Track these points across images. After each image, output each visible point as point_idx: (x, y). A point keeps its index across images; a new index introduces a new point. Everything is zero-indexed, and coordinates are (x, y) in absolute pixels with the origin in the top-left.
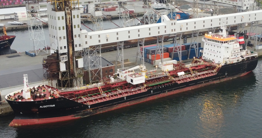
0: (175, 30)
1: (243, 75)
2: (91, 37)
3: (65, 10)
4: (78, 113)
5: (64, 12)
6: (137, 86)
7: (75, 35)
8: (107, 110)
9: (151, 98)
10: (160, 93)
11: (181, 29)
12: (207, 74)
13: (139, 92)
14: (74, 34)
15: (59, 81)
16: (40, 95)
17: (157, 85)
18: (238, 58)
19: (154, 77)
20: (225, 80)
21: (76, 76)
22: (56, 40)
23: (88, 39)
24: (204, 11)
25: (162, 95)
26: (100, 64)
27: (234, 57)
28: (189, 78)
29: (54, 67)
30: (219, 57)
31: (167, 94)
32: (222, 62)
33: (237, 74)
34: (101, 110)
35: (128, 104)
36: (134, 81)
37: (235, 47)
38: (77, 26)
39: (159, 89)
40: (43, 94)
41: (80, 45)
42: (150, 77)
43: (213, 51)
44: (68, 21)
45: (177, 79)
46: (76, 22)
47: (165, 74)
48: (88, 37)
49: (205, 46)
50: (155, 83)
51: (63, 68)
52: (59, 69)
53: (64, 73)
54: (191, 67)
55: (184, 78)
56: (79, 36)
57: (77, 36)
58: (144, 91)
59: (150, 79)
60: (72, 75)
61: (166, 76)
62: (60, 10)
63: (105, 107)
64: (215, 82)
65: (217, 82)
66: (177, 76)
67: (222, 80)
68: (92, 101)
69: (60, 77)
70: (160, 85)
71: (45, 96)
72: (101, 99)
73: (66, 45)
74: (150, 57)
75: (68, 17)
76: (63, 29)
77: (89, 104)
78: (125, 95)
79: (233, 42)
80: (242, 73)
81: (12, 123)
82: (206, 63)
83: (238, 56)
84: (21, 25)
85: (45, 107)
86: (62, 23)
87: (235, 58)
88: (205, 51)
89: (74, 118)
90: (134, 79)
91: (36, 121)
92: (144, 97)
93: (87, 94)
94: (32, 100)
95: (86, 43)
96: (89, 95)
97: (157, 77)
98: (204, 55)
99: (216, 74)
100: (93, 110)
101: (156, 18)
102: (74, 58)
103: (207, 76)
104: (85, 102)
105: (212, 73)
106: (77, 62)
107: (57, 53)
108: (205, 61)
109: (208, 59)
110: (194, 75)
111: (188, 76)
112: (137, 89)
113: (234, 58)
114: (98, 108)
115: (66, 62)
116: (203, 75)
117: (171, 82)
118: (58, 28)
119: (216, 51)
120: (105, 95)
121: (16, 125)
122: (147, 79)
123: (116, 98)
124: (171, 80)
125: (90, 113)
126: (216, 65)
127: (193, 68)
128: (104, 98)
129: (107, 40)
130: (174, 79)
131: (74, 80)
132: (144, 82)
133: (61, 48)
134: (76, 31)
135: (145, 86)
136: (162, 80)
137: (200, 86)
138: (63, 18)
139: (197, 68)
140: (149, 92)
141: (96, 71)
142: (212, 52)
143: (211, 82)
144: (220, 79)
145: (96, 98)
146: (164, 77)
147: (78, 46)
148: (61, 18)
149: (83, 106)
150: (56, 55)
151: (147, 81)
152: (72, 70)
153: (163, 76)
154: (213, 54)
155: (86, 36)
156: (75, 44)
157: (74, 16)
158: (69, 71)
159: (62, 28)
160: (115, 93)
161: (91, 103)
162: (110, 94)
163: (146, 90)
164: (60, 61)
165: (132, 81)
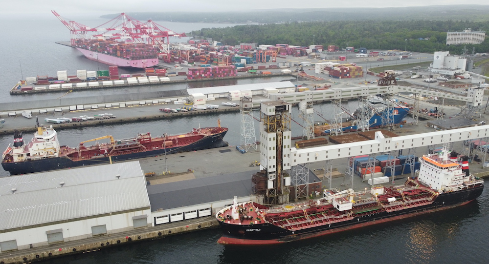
0: (389, 147)
1: (463, 204)
2: (300, 156)
3: (276, 131)
4: (282, 238)
5: (275, 133)
6: (344, 212)
7: (285, 155)
8: (310, 237)
9: (357, 226)
10: (367, 221)
11: (396, 147)
12: (421, 202)
13: (345, 220)
14: (283, 154)
15: (266, 197)
16: (248, 217)
17: (365, 213)
18: (459, 185)
19: (363, 203)
20: (442, 209)
21: (282, 193)
22: (266, 159)
23: (297, 158)
24: (426, 99)
25: (369, 223)
26: (307, 181)
27: (454, 184)
28: (401, 206)
29: (262, 185)
30: (437, 182)
31: (374, 222)
32: (440, 189)
33: (456, 203)
34: (304, 236)
35: (332, 231)
36: (340, 207)
37: (457, 174)
38: (287, 147)
39: (365, 218)
40: (250, 217)
41: (288, 164)
42: (358, 202)
43: (430, 174)
44: (279, 142)
45: (387, 206)
46: (287, 142)
47: (374, 199)
48: (298, 156)
49: (422, 167)
50: (362, 210)
51: (270, 185)
52: (266, 186)
53: (271, 190)
54: (404, 192)
55: (394, 205)
56: (289, 155)
57: (287, 156)
58: (350, 219)
59: (357, 204)
60: (279, 192)
61: (375, 203)
62: (272, 131)
63: (308, 233)
64: (430, 211)
65: (433, 211)
66: (388, 203)
67: (438, 210)
68: (296, 226)
69: (267, 194)
70: (368, 212)
71: (251, 219)
72: (305, 224)
73: (275, 165)
74: (360, 170)
75: (279, 138)
76: (274, 149)
77: (293, 229)
78: (329, 223)
79: (456, 168)
80: (463, 202)
81: (220, 240)
82: (422, 188)
83: (459, 183)
84: (234, 107)
85: (251, 230)
86: (273, 144)
87: (456, 186)
88: (421, 172)
89: (277, 242)
90: (341, 206)
91: (242, 241)
92: (350, 225)
93: (292, 217)
94: (240, 224)
95: (295, 161)
96: (294, 218)
97: (365, 203)
98: (419, 176)
99: (432, 202)
100: (296, 235)
101: (371, 113)
102: (282, 176)
103: (420, 205)
104: (290, 227)
105: (427, 201)
106: (284, 180)
107: (266, 170)
108: (420, 184)
109: (424, 182)
110: (406, 202)
111: (400, 203)
112: (342, 216)
113: (454, 186)
114: (301, 234)
115: (273, 181)
116: (417, 203)
117: (380, 210)
118: (268, 149)
119: (434, 176)
120: (310, 221)
121: (224, 242)
122: (355, 205)
123: (320, 224)
124: (380, 208)
125: (294, 238)
126: (433, 192)
127: (406, 193)
128: (309, 224)
129: (316, 158)
130: (383, 206)
131: (280, 197)
132: (351, 208)
133: (270, 167)
134: (285, 151)
135: (352, 213)
136: (370, 207)
137: (411, 215)
138: (274, 139)
139: (411, 194)
140: (355, 219)
141: (302, 187)
142: (429, 176)
143: (425, 211)
144: (435, 208)
145: (301, 223)
146: (373, 203)
147: (287, 165)
148: (272, 139)
149: (286, 232)
150: (265, 172)
151: (354, 208)
152: (279, 187)
153: (371, 202)
154: (430, 178)
155: (295, 155)
156: (284, 163)
157: (285, 137)
158: (276, 189)
159: (272, 149)
160: (320, 219)
161: (296, 229)
162: (315, 220)
163: (353, 218)
164: (268, 179)
165: (338, 207)
